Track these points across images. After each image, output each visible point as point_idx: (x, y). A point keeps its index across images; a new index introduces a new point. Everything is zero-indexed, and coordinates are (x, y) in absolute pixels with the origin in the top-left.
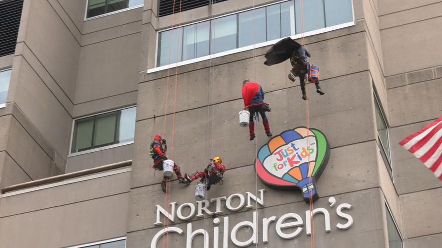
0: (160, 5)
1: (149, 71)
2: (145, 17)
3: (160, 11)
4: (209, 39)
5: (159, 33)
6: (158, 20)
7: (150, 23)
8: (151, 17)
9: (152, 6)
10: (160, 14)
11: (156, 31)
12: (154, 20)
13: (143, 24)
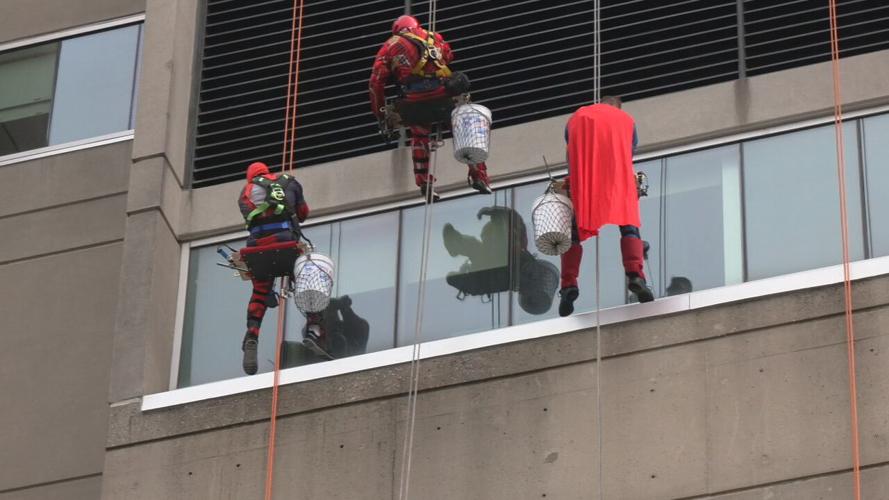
0: (200, 141)
1: (152, 402)
2: (139, 184)
3: (198, 164)
4: (392, 283)
5: (192, 249)
6: (191, 197)
7: (158, 209)
8: (162, 185)
9: (167, 143)
10: (197, 176)
11: (181, 241)
12: (175, 197)
13: (129, 214)
